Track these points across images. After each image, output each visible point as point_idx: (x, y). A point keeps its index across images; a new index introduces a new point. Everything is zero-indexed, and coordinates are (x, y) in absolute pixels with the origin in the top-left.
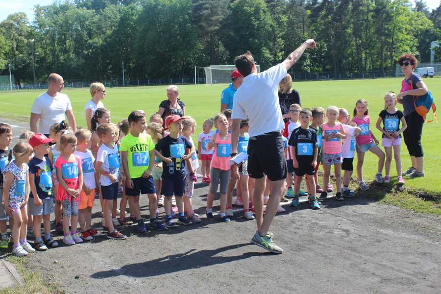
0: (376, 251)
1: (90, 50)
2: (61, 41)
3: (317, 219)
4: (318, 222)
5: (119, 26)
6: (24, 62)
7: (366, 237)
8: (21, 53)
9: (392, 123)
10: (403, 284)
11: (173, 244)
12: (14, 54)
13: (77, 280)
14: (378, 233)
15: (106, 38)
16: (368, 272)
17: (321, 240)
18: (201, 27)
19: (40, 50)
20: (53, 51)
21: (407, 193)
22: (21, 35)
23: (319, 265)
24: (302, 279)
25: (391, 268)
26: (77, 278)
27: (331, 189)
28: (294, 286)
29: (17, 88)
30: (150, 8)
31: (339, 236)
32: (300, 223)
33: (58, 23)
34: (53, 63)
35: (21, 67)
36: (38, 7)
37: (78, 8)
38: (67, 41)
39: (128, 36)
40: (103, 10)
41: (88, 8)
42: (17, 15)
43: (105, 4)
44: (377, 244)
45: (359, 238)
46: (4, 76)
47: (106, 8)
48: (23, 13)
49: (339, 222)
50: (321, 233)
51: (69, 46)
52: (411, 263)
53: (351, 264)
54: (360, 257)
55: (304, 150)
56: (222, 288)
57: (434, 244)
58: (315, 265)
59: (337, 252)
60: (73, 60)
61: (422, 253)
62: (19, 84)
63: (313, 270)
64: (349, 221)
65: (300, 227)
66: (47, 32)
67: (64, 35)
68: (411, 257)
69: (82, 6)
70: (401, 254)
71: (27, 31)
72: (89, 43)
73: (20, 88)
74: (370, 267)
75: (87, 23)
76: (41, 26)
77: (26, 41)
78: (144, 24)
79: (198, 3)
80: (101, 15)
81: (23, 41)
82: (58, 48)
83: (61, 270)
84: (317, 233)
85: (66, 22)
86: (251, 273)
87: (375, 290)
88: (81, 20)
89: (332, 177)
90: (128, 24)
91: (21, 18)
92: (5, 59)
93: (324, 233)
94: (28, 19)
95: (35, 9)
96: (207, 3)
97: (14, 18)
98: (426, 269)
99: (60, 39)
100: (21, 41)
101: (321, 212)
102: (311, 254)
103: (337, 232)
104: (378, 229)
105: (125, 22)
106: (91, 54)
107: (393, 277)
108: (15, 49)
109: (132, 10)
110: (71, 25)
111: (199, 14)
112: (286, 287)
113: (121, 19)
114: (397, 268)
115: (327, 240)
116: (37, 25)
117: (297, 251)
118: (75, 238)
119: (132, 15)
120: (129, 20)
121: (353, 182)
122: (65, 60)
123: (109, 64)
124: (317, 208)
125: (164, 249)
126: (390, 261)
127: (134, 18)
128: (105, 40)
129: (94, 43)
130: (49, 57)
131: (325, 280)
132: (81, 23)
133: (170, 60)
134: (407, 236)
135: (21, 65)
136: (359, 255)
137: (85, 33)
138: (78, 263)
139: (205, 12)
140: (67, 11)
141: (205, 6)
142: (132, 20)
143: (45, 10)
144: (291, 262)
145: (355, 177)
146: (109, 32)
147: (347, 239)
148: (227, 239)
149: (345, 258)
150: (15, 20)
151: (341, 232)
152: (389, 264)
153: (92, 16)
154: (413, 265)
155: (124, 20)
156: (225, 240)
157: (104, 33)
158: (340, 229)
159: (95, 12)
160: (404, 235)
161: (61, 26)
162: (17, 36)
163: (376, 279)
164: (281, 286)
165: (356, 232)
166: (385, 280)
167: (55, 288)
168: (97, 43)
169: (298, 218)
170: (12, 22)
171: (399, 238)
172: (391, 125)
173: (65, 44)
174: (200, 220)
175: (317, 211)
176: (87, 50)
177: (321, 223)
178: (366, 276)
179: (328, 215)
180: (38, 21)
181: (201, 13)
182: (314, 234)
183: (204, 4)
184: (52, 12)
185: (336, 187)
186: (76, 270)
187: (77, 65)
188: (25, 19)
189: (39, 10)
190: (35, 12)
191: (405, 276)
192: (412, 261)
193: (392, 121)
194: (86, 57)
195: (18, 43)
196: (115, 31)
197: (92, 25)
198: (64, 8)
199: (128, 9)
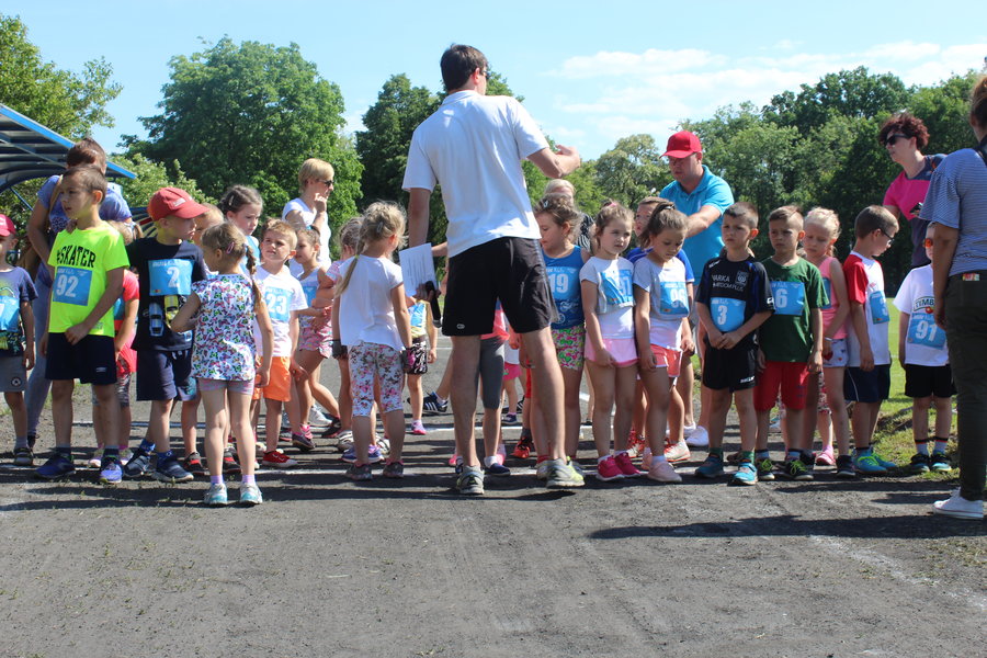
5: (849, 163)
15: (819, 189)
33: (720, 156)
40: (818, 131)
41: (783, 122)
42: (635, 140)
43: (827, 115)
47: (825, 124)
48: (648, 136)
71: (652, 176)
75: (781, 156)
80: (812, 139)
88: (767, 150)
90: (869, 157)
91: (643, 146)
94: (658, 149)
97: (628, 147)
105: (862, 152)
113: (856, 146)
128: (817, 194)
132: (771, 158)
137: (779, 177)
146: (827, 176)
150: (631, 151)
153: (794, 141)
155: (862, 149)
157: (816, 180)
159: (800, 130)
161: (726, 163)
162: (632, 185)
170: (623, 154)
184: (712, 134)
188: (651, 148)
195: (633, 200)
196: (841, 172)
197: (793, 163)
198: (737, 125)
199: (871, 124)
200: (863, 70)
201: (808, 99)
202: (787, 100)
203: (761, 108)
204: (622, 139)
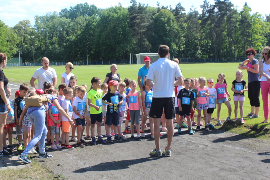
0: (220, 156)
1: (68, 43)
2: (50, 37)
3: (191, 139)
4: (191, 141)
5: (85, 29)
6: (28, 49)
7: (216, 149)
8: (26, 44)
9: (239, 87)
10: (231, 171)
11: (111, 150)
12: (22, 45)
13: (58, 166)
14: (224, 147)
15: (77, 36)
16: (214, 165)
17: (191, 150)
18: (135, 30)
19: (37, 42)
20: (45, 43)
21: (243, 127)
22: (26, 33)
23: (188, 162)
24: (178, 168)
25: (227, 164)
26: (59, 165)
27: (202, 124)
28: (173, 171)
29: (23, 65)
30: (104, 18)
31: (202, 148)
32: (181, 141)
33: (49, 26)
34: (45, 51)
35: (26, 52)
36: (37, 17)
37: (61, 17)
38: (54, 37)
39: (90, 35)
40: (76, 19)
41: (67, 18)
42: (24, 22)
43: (77, 15)
44: (221, 152)
45: (212, 149)
46: (16, 58)
47: (78, 18)
48: (28, 20)
49: (203, 141)
50: (192, 147)
51: (55, 40)
52: (238, 162)
53: (205, 162)
54: (211, 158)
55: (186, 102)
56: (135, 172)
57: (253, 152)
58: (186, 162)
59: (199, 155)
60: (57, 48)
61: (245, 157)
62: (24, 63)
63: (185, 164)
64: (208, 141)
65: (181, 143)
66: (42, 31)
67: (52, 33)
68: (238, 159)
69: (63, 16)
70: (234, 157)
71: (30, 31)
72: (67, 39)
73: (25, 65)
74: (215, 163)
75: (66, 26)
76: (38, 28)
77: (29, 37)
78: (100, 27)
79: (133, 16)
80: (74, 22)
81: (28, 37)
82: (48, 41)
83: (50, 162)
84: (190, 147)
85: (54, 26)
86: (151, 165)
87: (215, 174)
88: (62, 25)
89: (203, 117)
90: (91, 28)
91: (27, 23)
92: (17, 48)
93: (193, 146)
94: (31, 24)
95: (35, 18)
96: (138, 16)
97: (22, 23)
98: (245, 165)
99: (50, 36)
100: (26, 37)
101: (194, 136)
102: (185, 157)
103: (200, 146)
104: (224, 145)
105: (89, 26)
106: (68, 45)
107: (227, 168)
108: (23, 42)
109: (93, 19)
110: (56, 28)
111: (133, 22)
112: (169, 172)
113: (87, 24)
114: (230, 164)
115: (194, 150)
116: (36, 28)
117: (178, 155)
118: (58, 146)
119: (93, 22)
120: (91, 25)
121: (214, 120)
122: (52, 49)
123: (79, 51)
124: (192, 134)
125: (106, 152)
126: (227, 160)
127: (95, 24)
128: (77, 37)
129: (70, 39)
130: (43, 47)
131: (190, 169)
132: (63, 27)
133: (116, 49)
134: (239, 149)
135: (26, 51)
136: (210, 157)
137: (65, 32)
138: (59, 158)
139: (137, 21)
140: (55, 20)
141: (137, 17)
142: (93, 25)
143: (41, 19)
144: (174, 160)
145: (216, 118)
146: (79, 32)
147: (206, 149)
148: (140, 148)
149: (203, 159)
150: (23, 25)
151: (203, 146)
152: (226, 162)
153: (69, 22)
154: (239, 163)
155: (88, 25)
156: (139, 149)
157: (76, 33)
158: (203, 145)
159: (71, 20)
160: (237, 148)
161: (50, 28)
162: (24, 34)
163: (217, 169)
164: (166, 171)
165: (211, 146)
166: (222, 169)
167: (47, 169)
168: (72, 39)
169: (181, 139)
170: (21, 25)
171: (234, 150)
172: (238, 89)
173: (53, 39)
174: (126, 139)
175: (192, 135)
176: (66, 43)
177: (193, 141)
178: (212, 167)
179: (198, 137)
180: (37, 25)
181: (135, 22)
182: (188, 147)
183: (136, 16)
184: (45, 20)
185: (204, 123)
186: (58, 161)
187: (60, 52)
188: (29, 24)
189: (37, 19)
190: (35, 19)
191: (233, 167)
192: (238, 161)
193: (239, 86)
194: (65, 47)
195: (24, 38)
196: (83, 31)
197: (69, 28)
198: (53, 18)
199: (91, 19)
200: (86, 3)
201: (72, 11)
202: (66, 11)
203: (59, 13)
204: (20, 21)
